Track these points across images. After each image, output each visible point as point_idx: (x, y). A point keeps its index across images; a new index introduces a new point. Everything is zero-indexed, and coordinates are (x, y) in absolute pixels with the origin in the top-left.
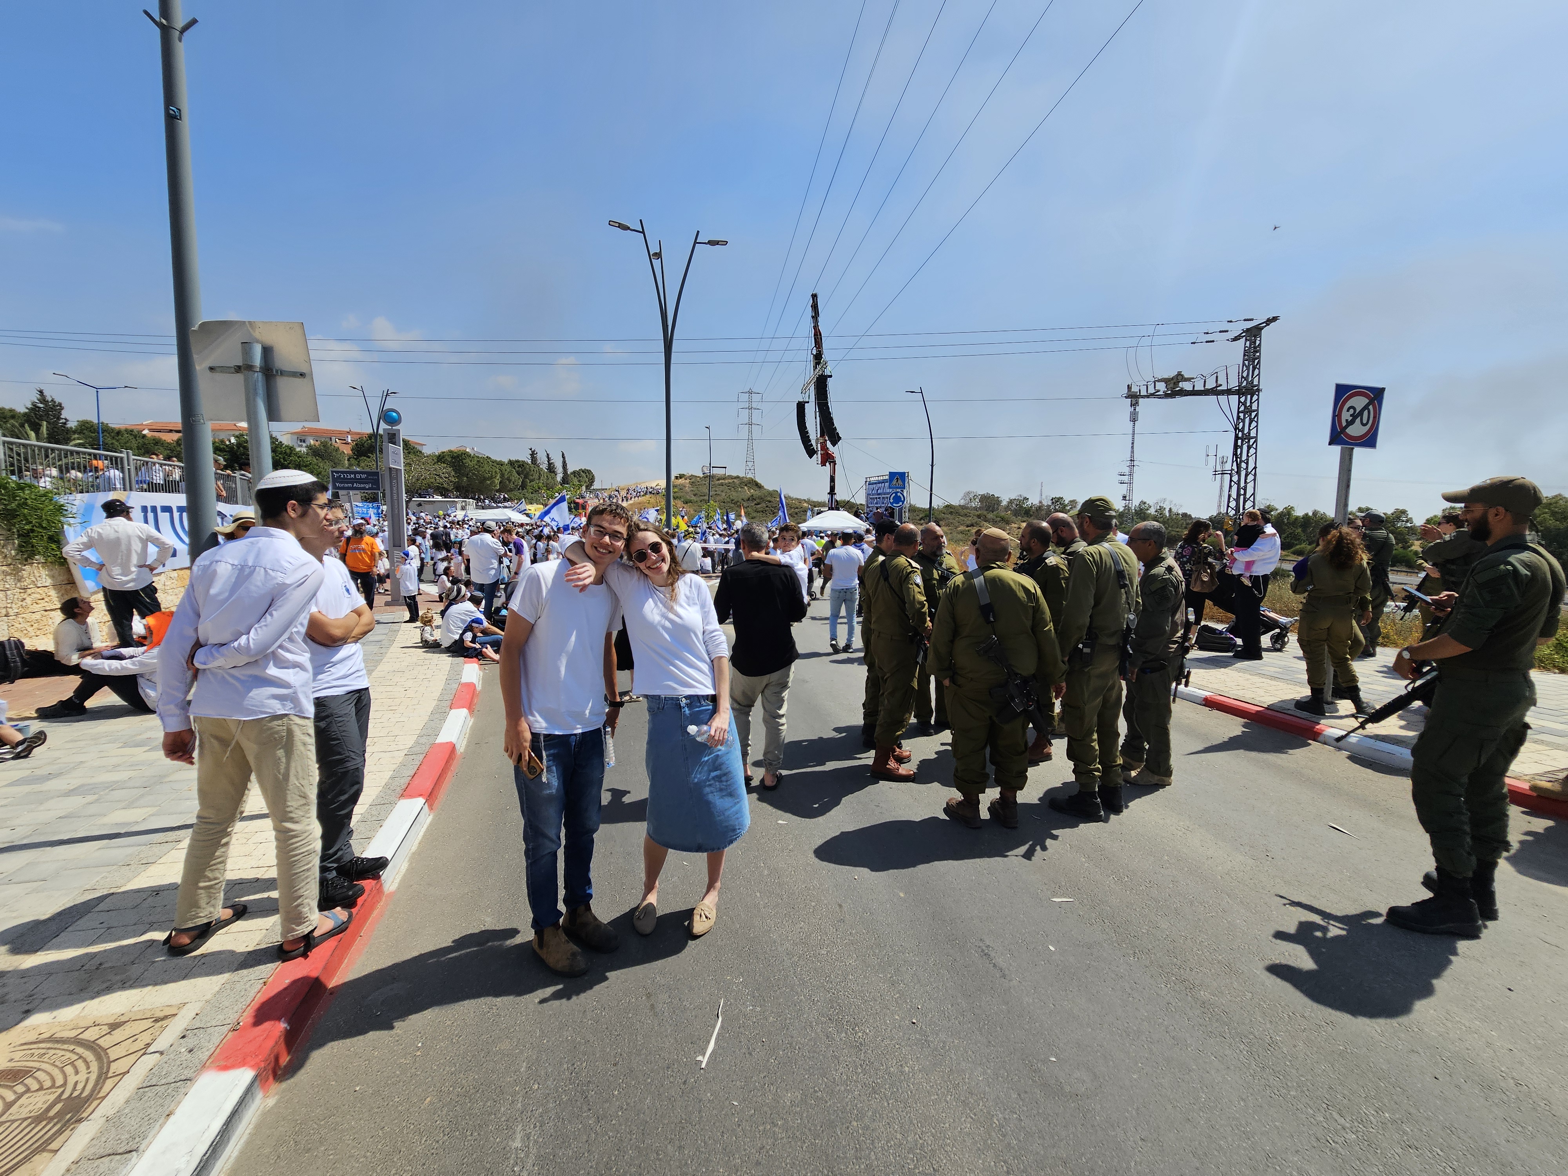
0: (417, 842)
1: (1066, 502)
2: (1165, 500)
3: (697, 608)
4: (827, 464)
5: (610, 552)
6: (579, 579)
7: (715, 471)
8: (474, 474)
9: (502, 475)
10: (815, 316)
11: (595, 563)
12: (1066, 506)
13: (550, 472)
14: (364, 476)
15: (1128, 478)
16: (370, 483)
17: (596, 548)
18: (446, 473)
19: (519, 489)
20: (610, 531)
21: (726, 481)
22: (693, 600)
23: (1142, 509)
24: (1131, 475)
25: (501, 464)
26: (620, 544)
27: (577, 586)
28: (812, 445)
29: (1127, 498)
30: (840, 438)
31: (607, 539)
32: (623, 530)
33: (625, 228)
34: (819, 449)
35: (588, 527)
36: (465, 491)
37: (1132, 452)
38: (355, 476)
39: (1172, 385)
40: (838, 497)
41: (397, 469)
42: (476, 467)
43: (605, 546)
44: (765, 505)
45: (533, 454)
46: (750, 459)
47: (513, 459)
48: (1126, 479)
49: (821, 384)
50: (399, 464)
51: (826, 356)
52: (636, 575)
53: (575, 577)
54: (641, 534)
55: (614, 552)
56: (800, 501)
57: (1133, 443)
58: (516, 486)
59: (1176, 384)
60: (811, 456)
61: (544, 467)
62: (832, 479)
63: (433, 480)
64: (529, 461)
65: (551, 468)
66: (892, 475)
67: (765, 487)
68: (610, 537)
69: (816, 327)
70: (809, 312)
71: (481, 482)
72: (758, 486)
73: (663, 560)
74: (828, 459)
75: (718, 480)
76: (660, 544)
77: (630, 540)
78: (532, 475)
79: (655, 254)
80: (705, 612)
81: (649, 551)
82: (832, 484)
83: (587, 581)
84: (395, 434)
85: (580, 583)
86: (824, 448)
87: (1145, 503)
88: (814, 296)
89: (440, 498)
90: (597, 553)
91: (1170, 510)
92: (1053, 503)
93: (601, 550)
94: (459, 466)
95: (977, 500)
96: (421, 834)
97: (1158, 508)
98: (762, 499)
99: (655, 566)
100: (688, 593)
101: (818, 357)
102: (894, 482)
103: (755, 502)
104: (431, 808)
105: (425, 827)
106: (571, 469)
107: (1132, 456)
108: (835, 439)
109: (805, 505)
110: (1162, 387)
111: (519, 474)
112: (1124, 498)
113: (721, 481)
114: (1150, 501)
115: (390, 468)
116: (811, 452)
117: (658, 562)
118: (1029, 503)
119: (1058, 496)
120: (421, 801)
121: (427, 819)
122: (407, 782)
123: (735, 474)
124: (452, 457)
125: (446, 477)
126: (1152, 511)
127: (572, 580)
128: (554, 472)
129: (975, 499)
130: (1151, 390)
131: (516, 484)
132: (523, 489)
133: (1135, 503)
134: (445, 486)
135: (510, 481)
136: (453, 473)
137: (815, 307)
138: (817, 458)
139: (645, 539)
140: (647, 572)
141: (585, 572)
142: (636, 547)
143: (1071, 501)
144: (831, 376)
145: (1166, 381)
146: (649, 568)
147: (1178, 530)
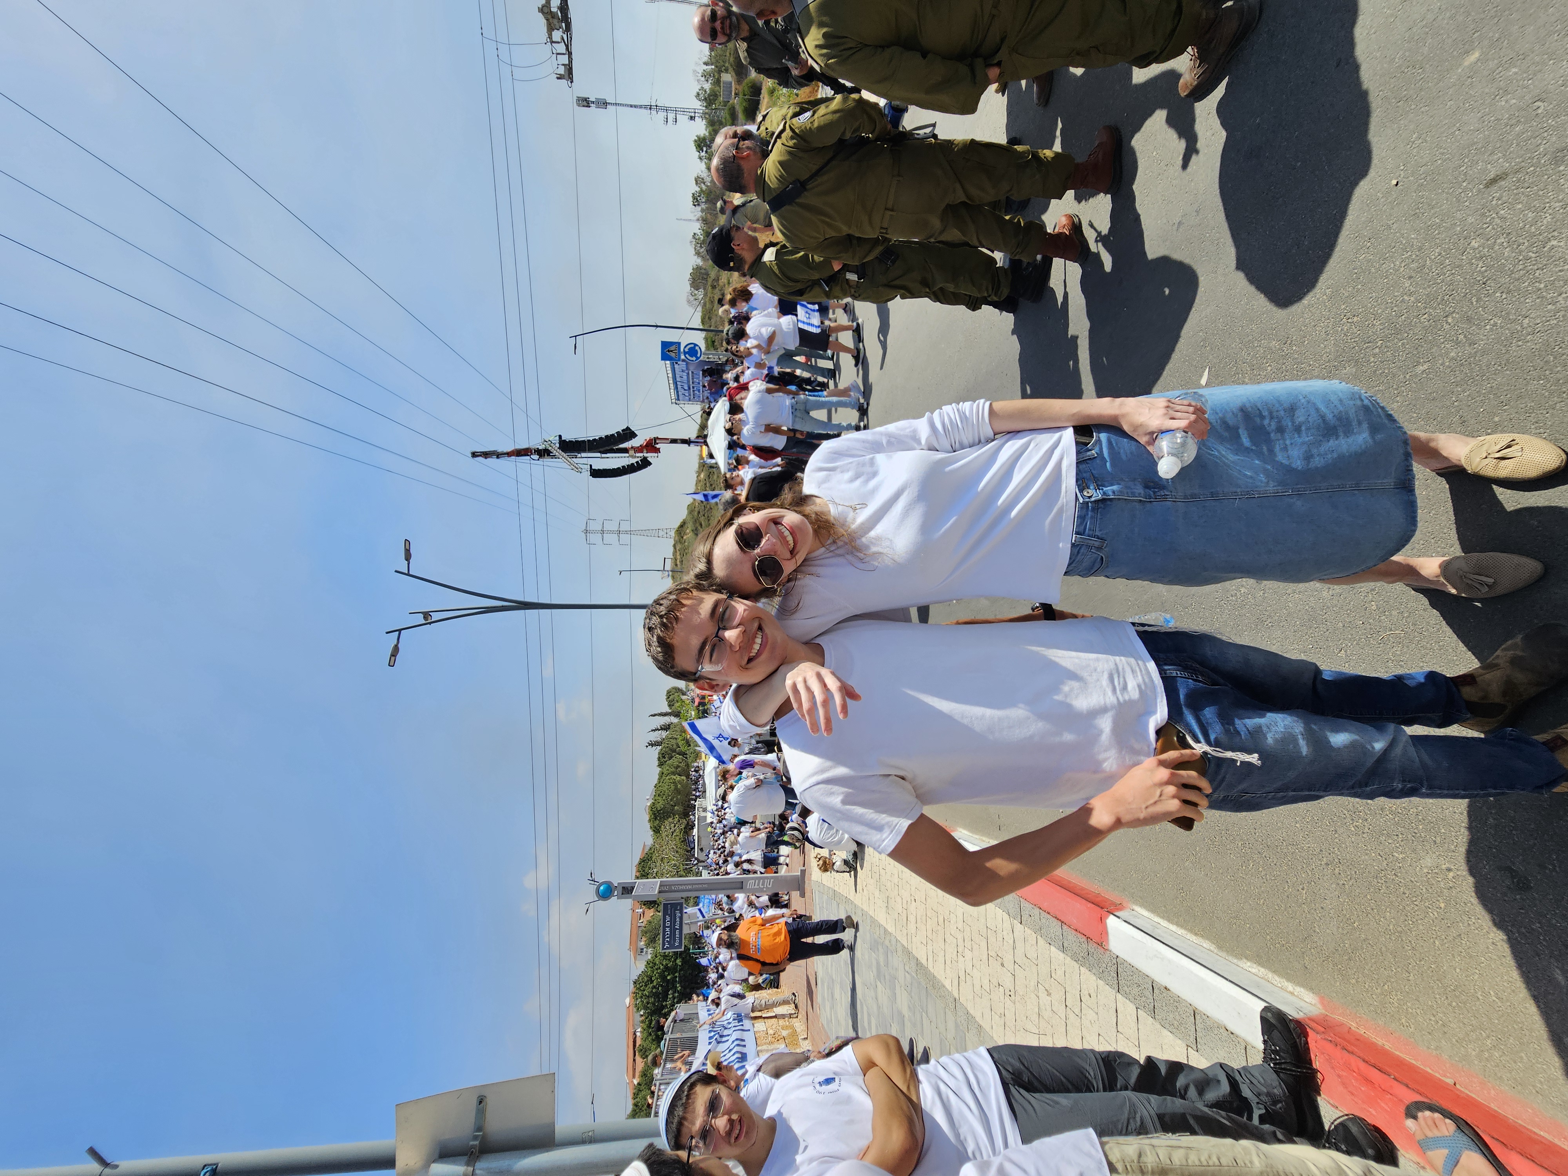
0: (1193, 938)
1: (698, 189)
2: (695, 71)
3: (880, 458)
4: (658, 446)
5: (760, 628)
6: (828, 701)
7: (669, 566)
8: (671, 800)
9: (673, 773)
10: (498, 455)
11: (785, 662)
12: (701, 190)
13: (669, 728)
14: (668, 918)
15: (671, 113)
16: (674, 912)
17: (750, 660)
18: (672, 826)
19: (686, 758)
20: (711, 629)
21: (678, 557)
22: (864, 465)
23: (705, 99)
24: (666, 110)
25: (662, 774)
26: (741, 607)
27: (844, 707)
28: (637, 462)
29: (693, 115)
30: (628, 428)
31: (731, 635)
32: (709, 600)
33: (396, 650)
34: (641, 455)
35: (701, 678)
36: (688, 809)
37: (641, 107)
38: (668, 927)
39: (555, 21)
40: (693, 436)
41: (660, 886)
42: (664, 798)
43: (747, 639)
44: (703, 517)
45: (652, 744)
46: (656, 533)
47: (657, 763)
48: (671, 116)
49: (571, 447)
50: (655, 883)
51: (536, 443)
52: (806, 582)
53: (821, 712)
54: (720, 570)
55: (760, 619)
56: (698, 481)
57: (631, 106)
58: (683, 760)
59: (553, 15)
60: (650, 464)
61: (664, 734)
62: (674, 441)
63: (677, 838)
64: (659, 748)
65: (666, 728)
66: (664, 357)
67: (684, 517)
68: (725, 629)
69: (509, 454)
70: (492, 461)
71: (679, 793)
72: (683, 525)
73: (776, 522)
74: (652, 446)
75: (676, 565)
76: (740, 526)
77: (732, 589)
78: (672, 745)
79: (425, 618)
80: (889, 443)
81: (757, 551)
82: (679, 441)
83: (833, 684)
84: (623, 888)
85: (838, 698)
86: (639, 449)
87: (698, 94)
88: (474, 455)
89: (695, 831)
90: (763, 657)
91: (706, 64)
92: (698, 205)
93: (757, 647)
94: (664, 813)
95: (696, 292)
96: (1173, 928)
97: (703, 79)
98: (696, 521)
99: (790, 539)
100: (847, 476)
101: (544, 453)
102: (673, 355)
103: (699, 528)
104: (1119, 907)
105: (1157, 919)
106: (667, 709)
107: (645, 107)
108: (629, 434)
109: (702, 476)
110: (557, 35)
111: (672, 757)
112: (692, 118)
113: (678, 563)
114: (696, 88)
115: (660, 892)
116: (645, 463)
117: (781, 534)
118: (699, 232)
119: (692, 200)
120: (1112, 921)
121: (1142, 914)
122: (1074, 932)
123: (672, 549)
124: (656, 819)
125: (675, 826)
126: (707, 86)
127: (828, 720)
128: (669, 725)
129: (695, 295)
130: (561, 48)
131: (681, 760)
132: (686, 754)
133: (698, 105)
134: (683, 826)
135: (678, 767)
136: (670, 820)
137: (486, 455)
138: (650, 456)
139: (730, 562)
140: (800, 558)
141: (808, 689)
142: (746, 578)
143: (697, 183)
144: (560, 436)
145: (551, 29)
146: (793, 552)
147: (728, 54)
